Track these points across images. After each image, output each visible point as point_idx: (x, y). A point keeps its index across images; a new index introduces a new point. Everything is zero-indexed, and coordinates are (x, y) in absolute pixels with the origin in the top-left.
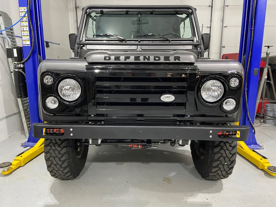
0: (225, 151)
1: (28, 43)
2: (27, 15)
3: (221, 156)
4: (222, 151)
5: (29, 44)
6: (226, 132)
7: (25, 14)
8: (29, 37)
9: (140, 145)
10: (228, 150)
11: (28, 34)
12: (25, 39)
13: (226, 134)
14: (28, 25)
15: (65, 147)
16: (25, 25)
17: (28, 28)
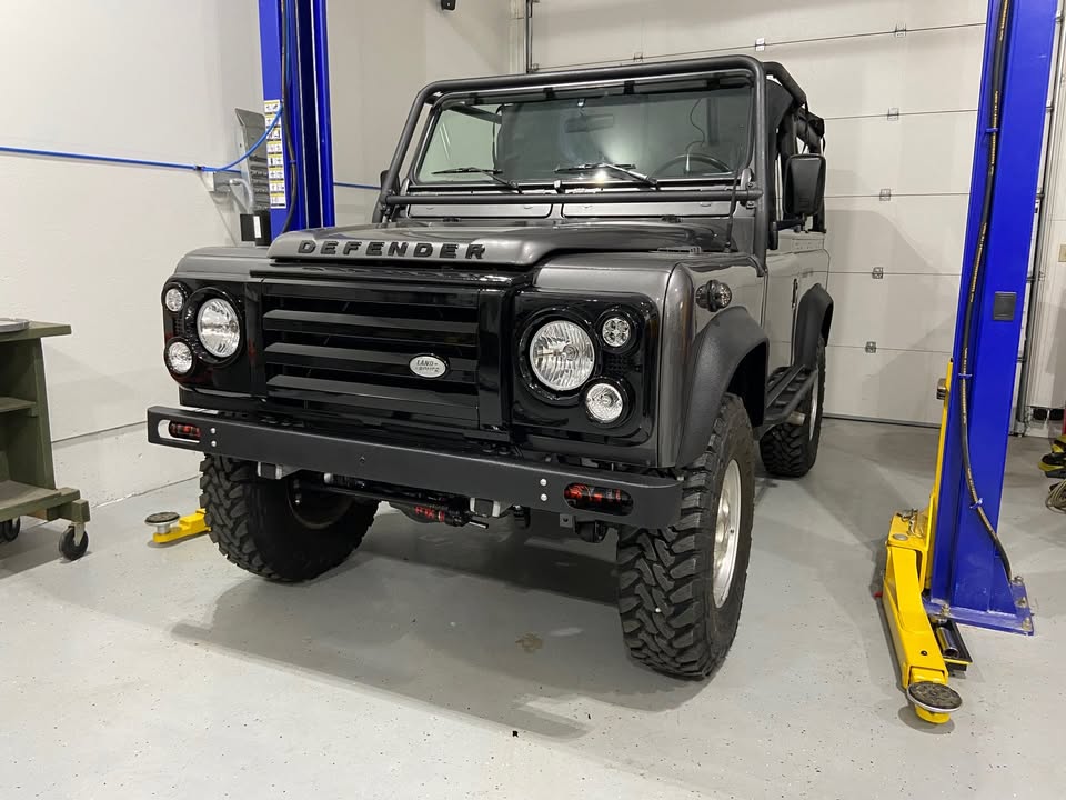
0: (651, 563)
1: (282, 199)
2: (280, 123)
3: (640, 580)
4: (641, 564)
5: (284, 202)
6: (596, 491)
7: (277, 120)
8: (283, 184)
9: (443, 512)
10: (660, 562)
11: (283, 176)
12: (275, 189)
13: (596, 496)
14: (281, 150)
15: (240, 482)
16: (276, 150)
17: (281, 157)
